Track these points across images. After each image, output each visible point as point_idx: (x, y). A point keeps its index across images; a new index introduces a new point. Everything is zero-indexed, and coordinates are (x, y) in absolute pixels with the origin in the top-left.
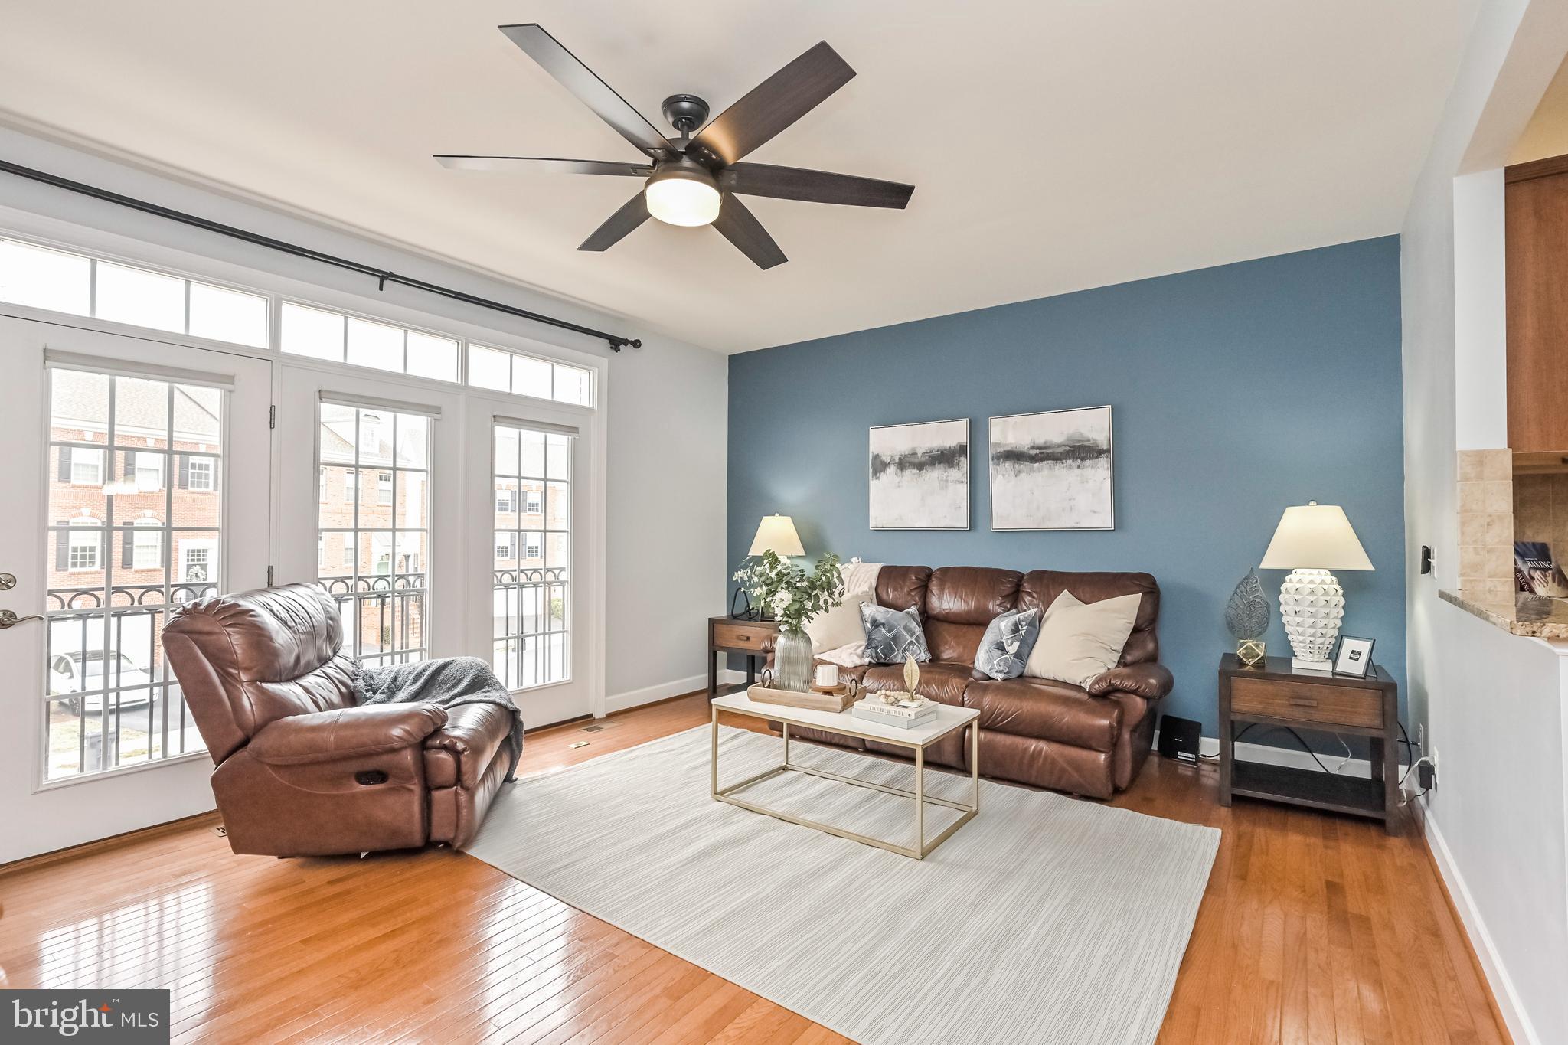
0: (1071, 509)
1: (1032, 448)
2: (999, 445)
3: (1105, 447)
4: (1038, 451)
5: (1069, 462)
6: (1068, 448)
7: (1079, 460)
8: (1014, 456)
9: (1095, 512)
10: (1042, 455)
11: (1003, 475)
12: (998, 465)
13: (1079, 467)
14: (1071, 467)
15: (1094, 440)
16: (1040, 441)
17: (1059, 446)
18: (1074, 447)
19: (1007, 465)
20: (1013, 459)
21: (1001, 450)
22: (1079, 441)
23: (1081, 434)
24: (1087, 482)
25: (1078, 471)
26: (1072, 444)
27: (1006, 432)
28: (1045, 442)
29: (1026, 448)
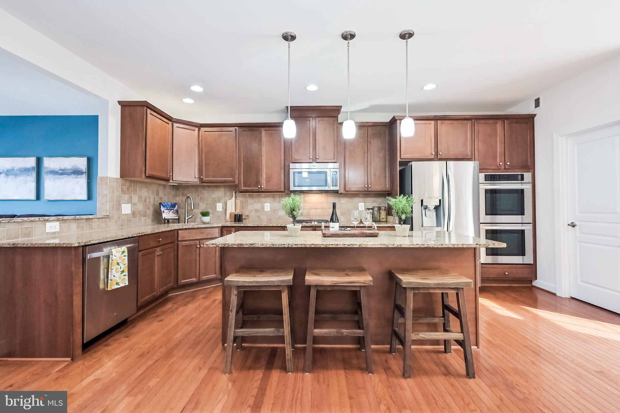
0: (73, 192)
1: (60, 170)
2: (47, 168)
3: (85, 171)
4: (62, 171)
5: (73, 175)
6: (72, 171)
7: (76, 175)
8: (54, 172)
9: (81, 194)
10: (63, 173)
11: (49, 180)
12: (47, 175)
13: (76, 178)
14: (73, 178)
15: (81, 169)
16: (63, 167)
17: (69, 170)
18: (75, 170)
19: (50, 176)
20: (53, 174)
21: (48, 170)
22: (76, 169)
23: (77, 166)
24: (79, 183)
25: (76, 179)
26: (73, 169)
27: (49, 163)
28: (65, 168)
29: (58, 169)
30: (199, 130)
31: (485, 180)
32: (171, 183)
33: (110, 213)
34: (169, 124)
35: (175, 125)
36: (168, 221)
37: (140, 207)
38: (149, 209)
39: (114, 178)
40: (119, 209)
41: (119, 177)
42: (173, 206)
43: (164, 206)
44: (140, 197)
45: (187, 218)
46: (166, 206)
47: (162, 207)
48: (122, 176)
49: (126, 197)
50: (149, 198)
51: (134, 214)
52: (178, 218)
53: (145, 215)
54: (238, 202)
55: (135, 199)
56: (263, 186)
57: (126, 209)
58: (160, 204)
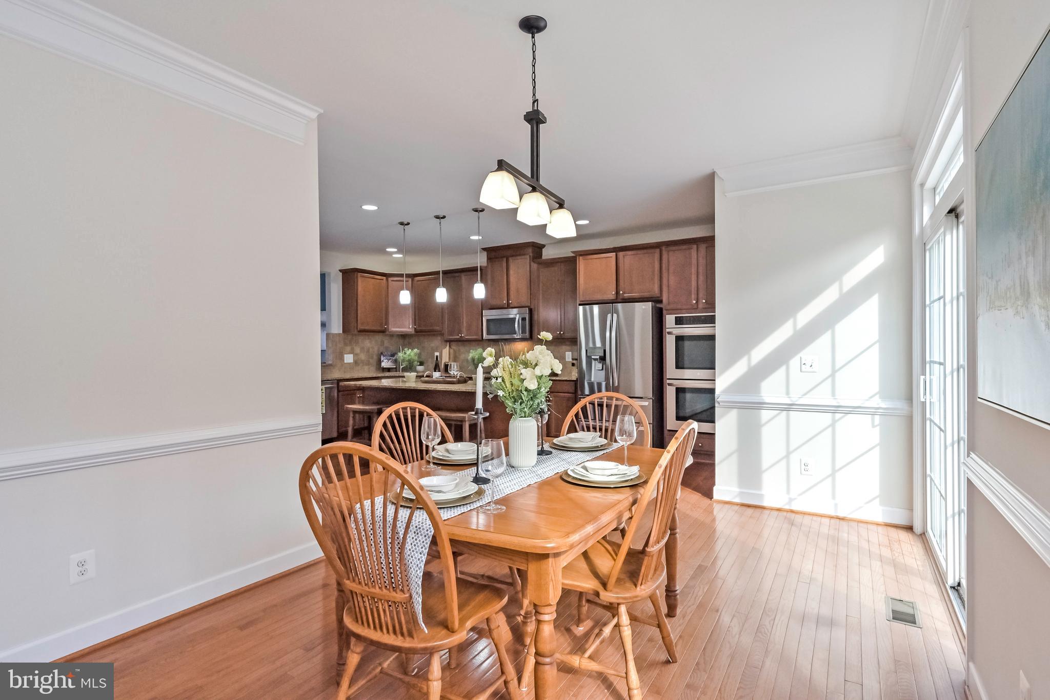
30: (412, 281)
31: (676, 324)
32: (387, 333)
33: (333, 362)
34: (383, 280)
35: (390, 279)
36: (389, 370)
37: (363, 357)
38: (372, 358)
39: (336, 334)
40: (342, 359)
41: (341, 332)
42: (393, 355)
43: (384, 356)
44: (362, 349)
45: (401, 367)
46: (386, 355)
47: (382, 357)
48: (344, 331)
49: (348, 348)
50: (373, 348)
51: (356, 362)
52: (395, 367)
53: (368, 364)
54: (452, 351)
55: (357, 350)
56: (463, 335)
57: (349, 358)
58: (382, 353)
